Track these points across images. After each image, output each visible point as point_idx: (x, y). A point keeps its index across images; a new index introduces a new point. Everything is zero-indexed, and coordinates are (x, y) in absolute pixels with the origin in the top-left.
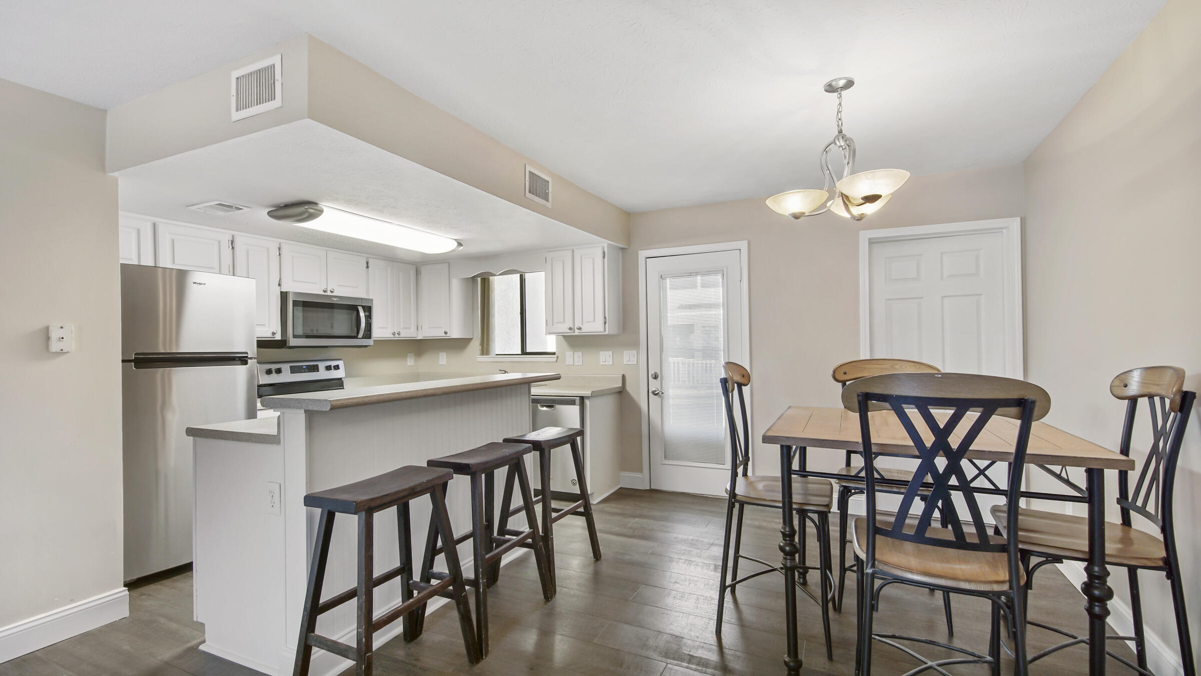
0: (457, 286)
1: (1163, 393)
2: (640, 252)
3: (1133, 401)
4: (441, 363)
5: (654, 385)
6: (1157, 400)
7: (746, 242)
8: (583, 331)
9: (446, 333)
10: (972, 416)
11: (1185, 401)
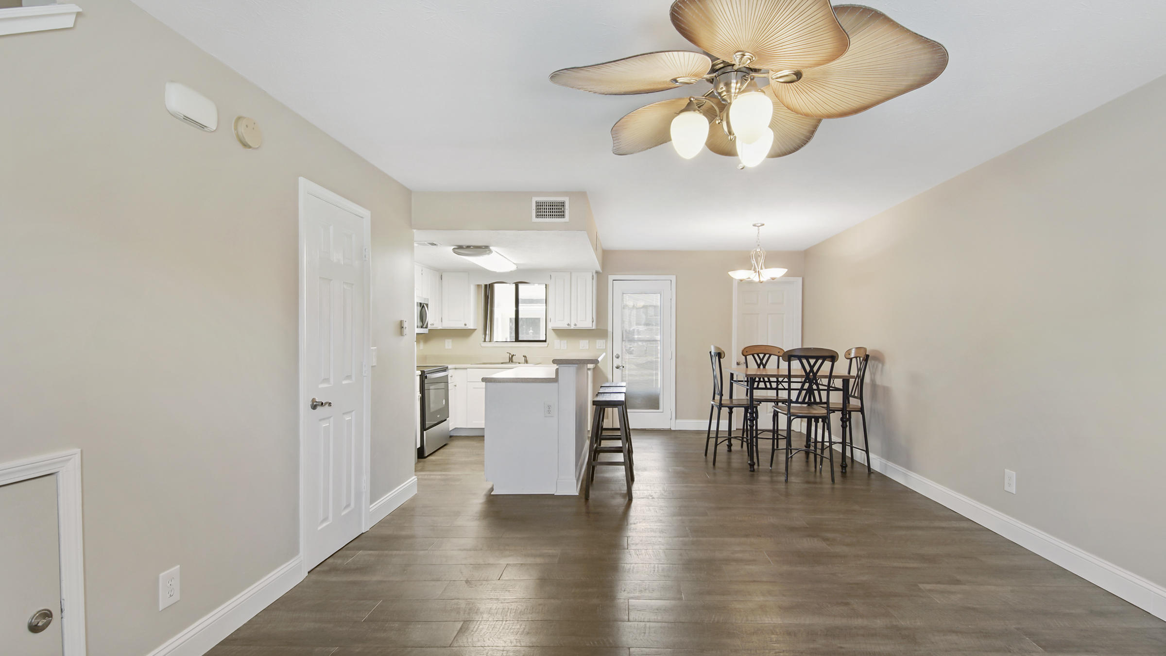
0: (473, 289)
1: (861, 356)
2: (609, 276)
3: (851, 359)
4: (447, 347)
5: (617, 362)
6: (858, 358)
7: (674, 277)
8: (577, 326)
9: (465, 325)
10: (820, 361)
11: (867, 358)
